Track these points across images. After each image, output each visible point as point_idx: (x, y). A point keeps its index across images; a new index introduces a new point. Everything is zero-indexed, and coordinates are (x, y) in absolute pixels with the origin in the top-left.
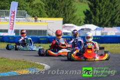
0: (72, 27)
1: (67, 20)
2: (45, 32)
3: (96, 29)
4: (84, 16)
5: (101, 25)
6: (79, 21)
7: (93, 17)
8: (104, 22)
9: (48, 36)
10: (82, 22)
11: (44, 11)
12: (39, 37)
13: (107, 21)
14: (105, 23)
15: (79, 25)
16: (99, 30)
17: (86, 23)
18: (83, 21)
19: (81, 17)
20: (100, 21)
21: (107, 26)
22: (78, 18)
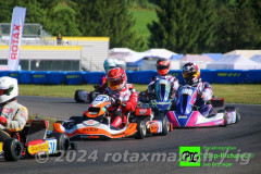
0: (127, 54)
1: (118, 41)
2: (76, 63)
3: (172, 58)
4: (148, 34)
5: (180, 49)
6: (140, 43)
7: (166, 35)
8: (185, 44)
9: (81, 71)
10: (145, 46)
11: (74, 25)
12: (66, 72)
13: (191, 42)
14: (188, 46)
15: (140, 51)
16: (178, 59)
17: (152, 46)
18: (146, 42)
19: (144, 35)
20: (178, 42)
21: (190, 51)
22: (138, 37)
